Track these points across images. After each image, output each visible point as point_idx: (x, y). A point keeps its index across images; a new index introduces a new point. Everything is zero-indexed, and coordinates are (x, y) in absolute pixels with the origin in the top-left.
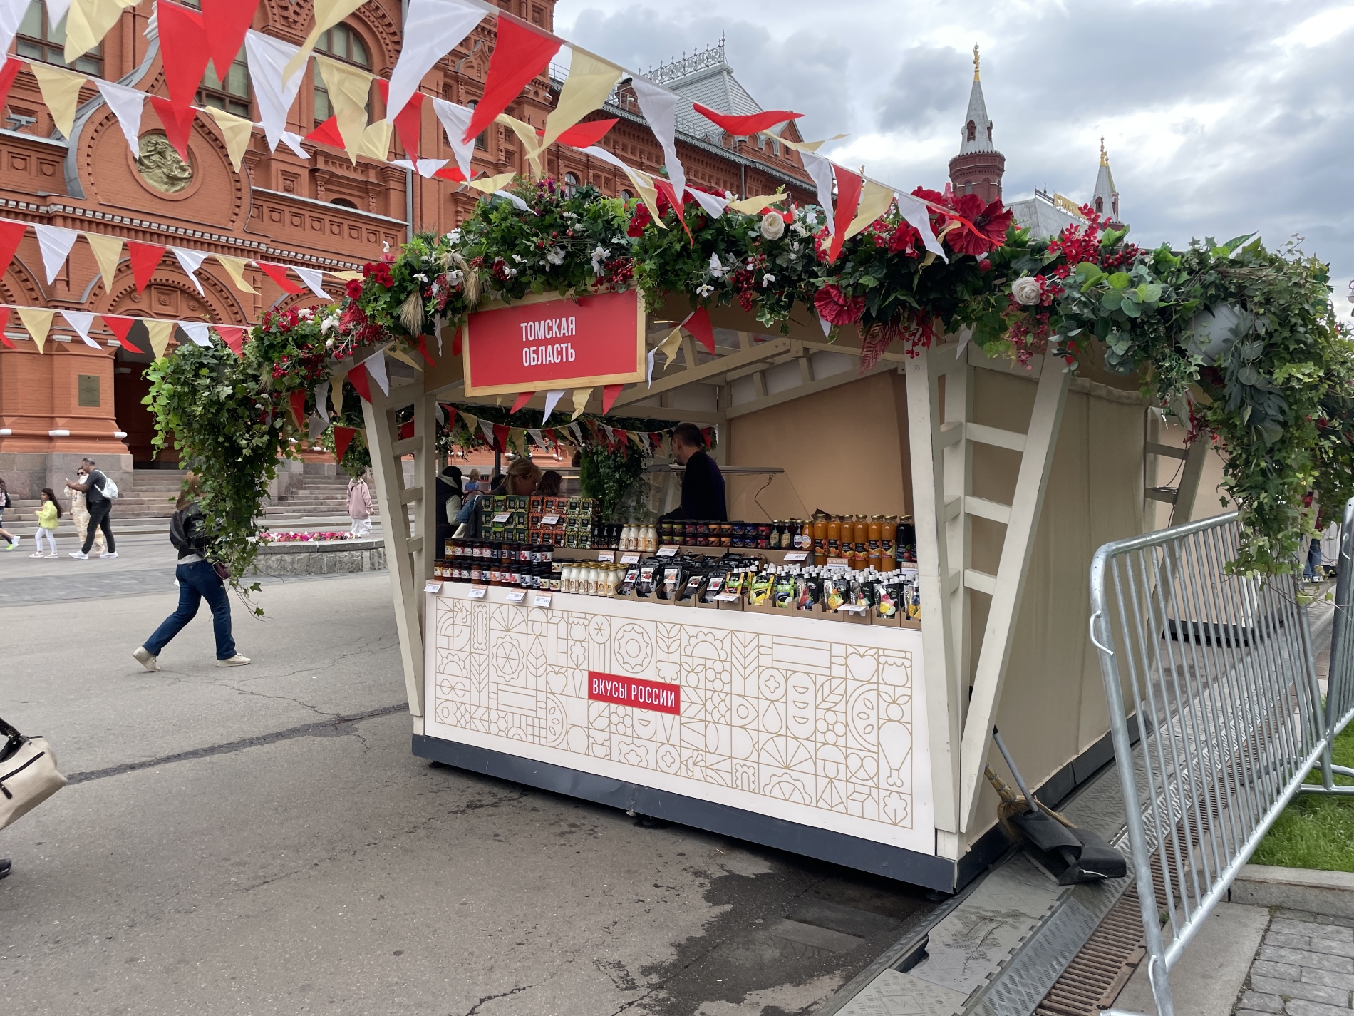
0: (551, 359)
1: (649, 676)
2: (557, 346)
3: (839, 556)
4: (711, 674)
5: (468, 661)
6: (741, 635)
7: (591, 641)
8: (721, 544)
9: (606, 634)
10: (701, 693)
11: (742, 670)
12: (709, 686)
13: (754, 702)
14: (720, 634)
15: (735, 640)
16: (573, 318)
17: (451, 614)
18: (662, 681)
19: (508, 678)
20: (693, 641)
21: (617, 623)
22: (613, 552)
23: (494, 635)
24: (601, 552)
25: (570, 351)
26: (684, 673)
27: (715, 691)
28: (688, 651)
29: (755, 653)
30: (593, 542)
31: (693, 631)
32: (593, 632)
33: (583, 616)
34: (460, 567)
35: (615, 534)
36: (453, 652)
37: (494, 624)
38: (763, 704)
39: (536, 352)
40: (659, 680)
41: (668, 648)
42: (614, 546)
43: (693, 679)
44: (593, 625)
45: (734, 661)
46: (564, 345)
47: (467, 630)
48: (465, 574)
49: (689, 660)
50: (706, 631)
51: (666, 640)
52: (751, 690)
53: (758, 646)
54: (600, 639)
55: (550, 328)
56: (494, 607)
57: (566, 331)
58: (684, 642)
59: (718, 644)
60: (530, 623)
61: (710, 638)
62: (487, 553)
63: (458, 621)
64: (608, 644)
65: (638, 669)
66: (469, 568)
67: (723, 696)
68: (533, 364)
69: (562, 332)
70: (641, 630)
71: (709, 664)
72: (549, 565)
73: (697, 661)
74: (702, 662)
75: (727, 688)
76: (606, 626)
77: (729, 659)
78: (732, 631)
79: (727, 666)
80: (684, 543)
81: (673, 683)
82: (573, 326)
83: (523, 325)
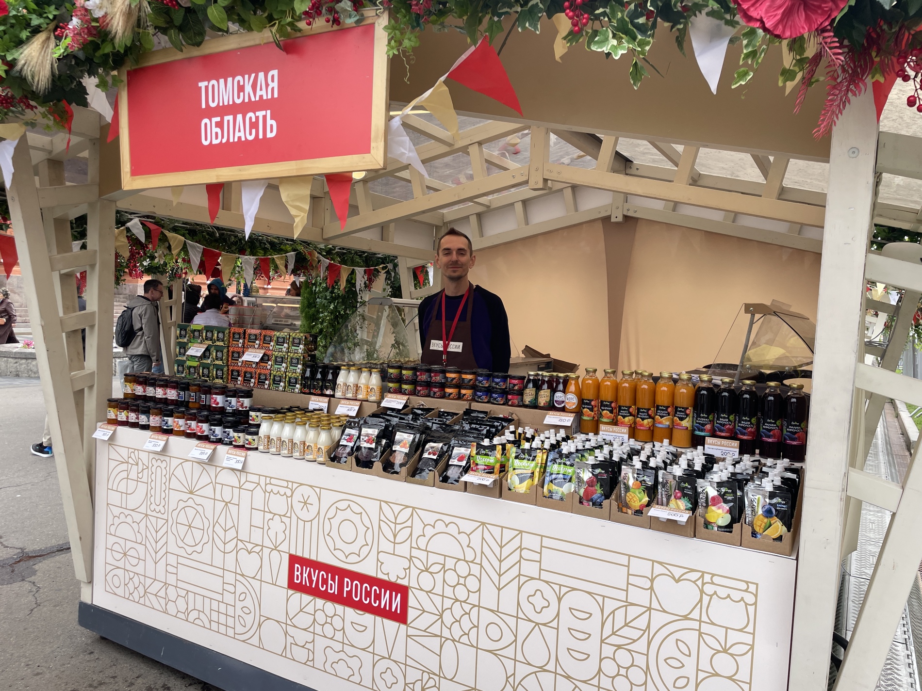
0: (242, 134)
1: (368, 568)
2: (251, 114)
3: (615, 423)
4: (451, 577)
5: (143, 524)
6: (496, 531)
7: (294, 518)
8: (460, 397)
9: (314, 510)
10: (438, 600)
11: (495, 578)
12: (448, 592)
13: (512, 621)
14: (467, 526)
15: (487, 535)
16: (275, 72)
17: (124, 467)
18: (385, 578)
19: (190, 550)
20: (429, 531)
21: (328, 498)
22: (326, 399)
23: (174, 497)
24: (313, 398)
25: (270, 122)
26: (414, 572)
27: (457, 600)
28: (422, 543)
29: (515, 557)
30: (304, 386)
31: (429, 518)
32: (297, 507)
33: (285, 484)
34: (137, 410)
35: (330, 377)
36: (127, 512)
37: (174, 484)
38: (525, 627)
39: (220, 125)
40: (381, 576)
41: (395, 536)
42: (328, 392)
43: (426, 581)
44: (297, 496)
45: (485, 563)
46: (260, 114)
47: (142, 488)
48: (143, 419)
49: (422, 555)
50: (447, 519)
51: (393, 526)
52: (508, 605)
53: (521, 548)
54: (304, 515)
55: (241, 89)
56: (175, 462)
57: (263, 92)
58: (417, 531)
59: (464, 539)
60: (218, 487)
61: (452, 529)
62: (172, 394)
63: (133, 475)
64: (315, 522)
65: (353, 558)
66: (147, 412)
67: (467, 607)
68: (215, 142)
69: (259, 93)
70: (359, 510)
71: (450, 563)
72: (246, 414)
73: (433, 558)
74: (441, 559)
75: (474, 599)
76: (313, 499)
77: (478, 560)
78: (483, 524)
79: (475, 569)
80: (413, 393)
81: (400, 582)
82: (275, 85)
83: (203, 85)
